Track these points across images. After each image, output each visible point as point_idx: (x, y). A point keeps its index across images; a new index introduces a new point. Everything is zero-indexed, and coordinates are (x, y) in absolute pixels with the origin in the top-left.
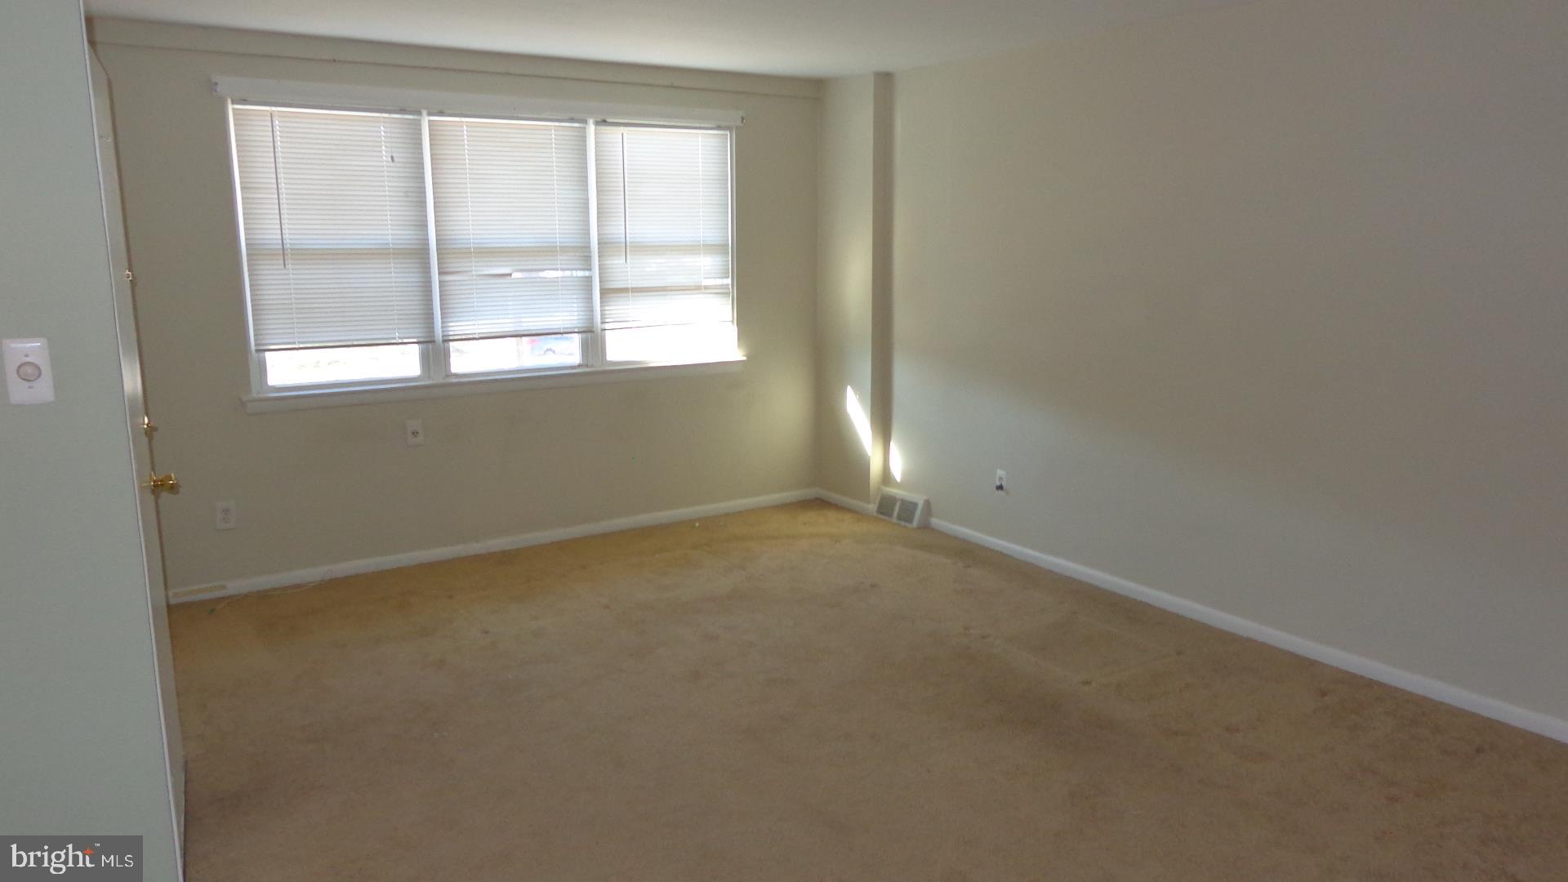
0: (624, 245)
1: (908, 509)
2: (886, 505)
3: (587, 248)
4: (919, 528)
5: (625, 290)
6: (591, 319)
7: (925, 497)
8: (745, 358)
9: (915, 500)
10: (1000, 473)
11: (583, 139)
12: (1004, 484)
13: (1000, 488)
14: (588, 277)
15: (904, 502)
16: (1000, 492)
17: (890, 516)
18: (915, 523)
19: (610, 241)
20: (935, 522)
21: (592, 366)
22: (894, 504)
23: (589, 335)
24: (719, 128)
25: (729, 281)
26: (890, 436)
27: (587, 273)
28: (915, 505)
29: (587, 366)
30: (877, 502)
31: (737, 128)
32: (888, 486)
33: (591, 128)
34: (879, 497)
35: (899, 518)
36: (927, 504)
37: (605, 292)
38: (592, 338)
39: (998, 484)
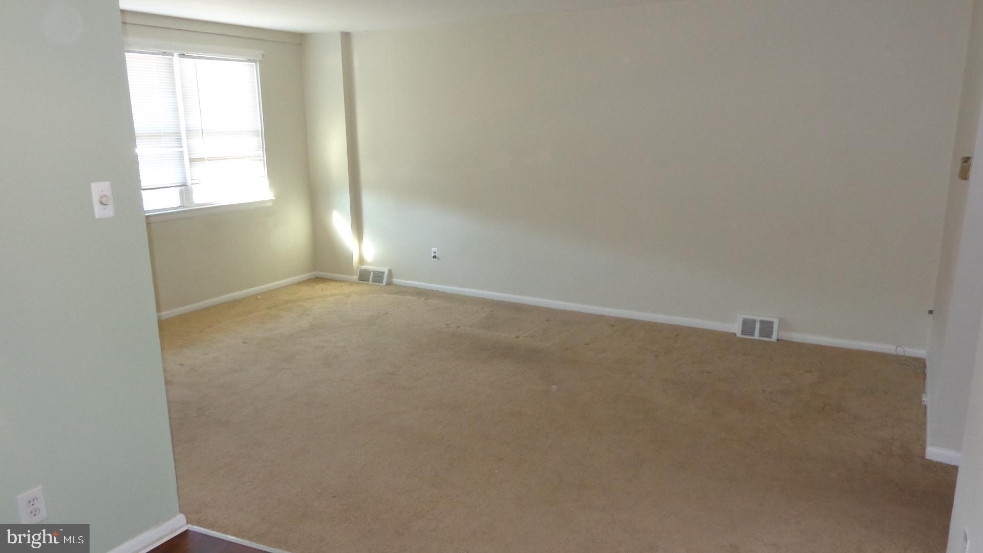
0: (201, 131)
1: (378, 276)
2: (364, 276)
3: (179, 134)
4: (387, 285)
5: (202, 159)
6: (185, 178)
7: (389, 268)
8: (274, 198)
9: (383, 271)
10: (434, 249)
11: (171, 66)
12: (436, 255)
13: (435, 257)
14: (181, 152)
15: (375, 272)
16: (435, 259)
17: (368, 281)
18: (384, 283)
19: (192, 129)
20: (395, 280)
21: (186, 207)
22: (369, 275)
23: (183, 188)
24: (249, 61)
25: (261, 152)
26: (362, 236)
27: (180, 149)
28: (383, 273)
29: (183, 207)
30: (358, 274)
31: (260, 61)
32: (363, 265)
33: (176, 57)
34: (359, 272)
35: (373, 281)
36: (390, 271)
37: (192, 160)
38: (185, 189)
39: (433, 255)
